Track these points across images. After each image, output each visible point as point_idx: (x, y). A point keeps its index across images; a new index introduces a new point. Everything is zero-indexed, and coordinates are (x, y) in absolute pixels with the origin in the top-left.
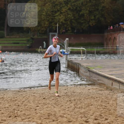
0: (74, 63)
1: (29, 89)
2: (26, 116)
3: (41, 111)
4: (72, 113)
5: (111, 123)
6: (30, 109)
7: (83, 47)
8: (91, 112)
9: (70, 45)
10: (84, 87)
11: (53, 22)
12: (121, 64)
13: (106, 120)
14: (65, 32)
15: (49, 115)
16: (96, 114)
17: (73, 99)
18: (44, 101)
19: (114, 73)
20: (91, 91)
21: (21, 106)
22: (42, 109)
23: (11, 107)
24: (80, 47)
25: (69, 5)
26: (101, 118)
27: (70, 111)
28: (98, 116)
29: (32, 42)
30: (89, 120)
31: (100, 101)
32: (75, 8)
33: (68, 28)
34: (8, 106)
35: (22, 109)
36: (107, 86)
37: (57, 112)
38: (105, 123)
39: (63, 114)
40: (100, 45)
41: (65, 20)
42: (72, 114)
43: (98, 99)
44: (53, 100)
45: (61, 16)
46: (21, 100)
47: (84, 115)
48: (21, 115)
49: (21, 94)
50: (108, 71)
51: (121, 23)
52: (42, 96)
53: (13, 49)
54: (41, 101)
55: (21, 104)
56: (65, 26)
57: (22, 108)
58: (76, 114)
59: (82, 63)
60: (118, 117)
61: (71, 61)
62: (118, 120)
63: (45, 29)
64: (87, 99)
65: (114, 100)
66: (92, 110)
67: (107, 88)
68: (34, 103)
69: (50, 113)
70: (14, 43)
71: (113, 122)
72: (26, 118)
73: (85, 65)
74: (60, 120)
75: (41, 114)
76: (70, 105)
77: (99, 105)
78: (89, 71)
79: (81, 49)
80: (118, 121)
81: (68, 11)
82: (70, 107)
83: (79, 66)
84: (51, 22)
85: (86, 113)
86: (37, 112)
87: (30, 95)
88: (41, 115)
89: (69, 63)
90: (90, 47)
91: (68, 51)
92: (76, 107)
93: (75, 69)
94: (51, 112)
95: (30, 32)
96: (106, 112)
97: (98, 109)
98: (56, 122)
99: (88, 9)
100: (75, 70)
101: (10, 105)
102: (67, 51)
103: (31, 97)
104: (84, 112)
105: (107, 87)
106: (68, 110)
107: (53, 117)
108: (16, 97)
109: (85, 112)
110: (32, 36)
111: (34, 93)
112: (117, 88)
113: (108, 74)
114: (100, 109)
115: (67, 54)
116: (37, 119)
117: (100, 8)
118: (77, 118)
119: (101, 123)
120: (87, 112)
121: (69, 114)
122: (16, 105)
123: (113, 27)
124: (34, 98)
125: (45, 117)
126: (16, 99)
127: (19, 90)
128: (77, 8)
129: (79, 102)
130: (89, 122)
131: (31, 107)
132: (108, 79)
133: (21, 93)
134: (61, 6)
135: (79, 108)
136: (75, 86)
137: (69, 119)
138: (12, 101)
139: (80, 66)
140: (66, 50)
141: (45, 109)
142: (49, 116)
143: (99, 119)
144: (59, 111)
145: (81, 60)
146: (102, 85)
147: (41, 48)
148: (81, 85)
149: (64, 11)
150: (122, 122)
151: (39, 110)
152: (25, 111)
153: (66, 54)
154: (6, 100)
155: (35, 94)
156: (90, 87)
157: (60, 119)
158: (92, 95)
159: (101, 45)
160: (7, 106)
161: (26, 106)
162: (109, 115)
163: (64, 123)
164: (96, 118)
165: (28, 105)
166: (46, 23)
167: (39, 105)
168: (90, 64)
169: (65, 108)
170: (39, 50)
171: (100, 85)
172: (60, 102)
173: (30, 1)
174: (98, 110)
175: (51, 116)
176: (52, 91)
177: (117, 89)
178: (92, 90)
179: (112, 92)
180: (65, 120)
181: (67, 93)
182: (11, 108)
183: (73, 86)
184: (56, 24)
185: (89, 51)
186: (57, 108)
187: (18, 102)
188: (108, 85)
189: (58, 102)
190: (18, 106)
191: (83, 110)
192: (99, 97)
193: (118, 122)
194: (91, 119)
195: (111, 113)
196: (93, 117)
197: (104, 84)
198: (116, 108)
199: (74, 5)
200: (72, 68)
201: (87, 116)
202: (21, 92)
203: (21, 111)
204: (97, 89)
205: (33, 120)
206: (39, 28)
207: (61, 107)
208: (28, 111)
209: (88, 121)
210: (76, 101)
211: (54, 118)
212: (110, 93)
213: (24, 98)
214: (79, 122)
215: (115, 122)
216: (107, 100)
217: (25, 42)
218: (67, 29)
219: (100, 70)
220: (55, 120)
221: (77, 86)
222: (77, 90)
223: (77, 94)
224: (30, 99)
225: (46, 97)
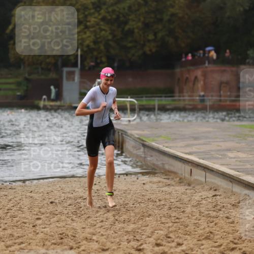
1: (20, 183)
2: (15, 239)
3: (45, 228)
4: (108, 231)
5: (189, 252)
6: (23, 224)
7: (131, 98)
8: (148, 230)
10: (134, 178)
12: (209, 132)
13: (178, 246)
14: (94, 67)
15: (61, 236)
16: (157, 233)
18: (51, 208)
19: (194, 149)
20: (147, 187)
21: (3, 219)
22: (47, 224)
24: (125, 96)
25: (102, 11)
26: (169, 243)
27: (104, 229)
28: (161, 238)
29: (27, 87)
30: (144, 246)
31: (166, 207)
32: (114, 16)
33: (101, 57)
35: (6, 226)
36: (181, 176)
37: (79, 231)
38: (176, 252)
39: (90, 234)
40: (166, 93)
41: (95, 42)
42: (109, 234)
43: (162, 203)
44: (69, 205)
45: (85, 33)
46: (4, 206)
47: (135, 236)
48: (4, 237)
49: (4, 193)
50: (183, 145)
51: (208, 49)
52: (47, 197)
54: (46, 209)
55: (4, 215)
56: (95, 53)
57: (6, 224)
58: (116, 234)
59: (128, 130)
60: (203, 239)
62: (202, 245)
63: (53, 61)
64: (139, 203)
65: (195, 204)
66: (149, 226)
67: (181, 181)
68: (31, 212)
69: (63, 232)
71: (192, 250)
72: (15, 243)
73: (135, 133)
74: (86, 247)
75: (45, 234)
76: (106, 215)
77: (164, 216)
78: (144, 146)
79: (127, 101)
80: (202, 247)
81: (102, 23)
82: (104, 220)
83: (124, 135)
85: (138, 232)
86: (37, 231)
87: (24, 196)
88: (46, 237)
90: (146, 97)
92: (116, 220)
93: (116, 142)
94: (67, 230)
95: (22, 67)
96: (179, 229)
97: (163, 223)
98: (77, 250)
99: (142, 19)
103: (24, 199)
104: (134, 230)
105: (180, 179)
106: (102, 226)
107: (69, 240)
109: (137, 230)
110: (27, 75)
111: (31, 192)
112: (201, 181)
113: (182, 153)
114: (167, 223)
116: (37, 245)
117: (166, 17)
118: (118, 242)
119: (169, 252)
120: (140, 231)
121: (102, 235)
123: (193, 56)
124: (32, 202)
125: (53, 241)
128: (118, 17)
129: (124, 210)
130: (145, 251)
131: (25, 221)
132: (184, 163)
133: (3, 191)
134: (86, 13)
135: (124, 221)
137: (103, 245)
139: (126, 135)
141: (54, 224)
142: (62, 238)
143: (164, 243)
144: (83, 228)
145: (126, 123)
146: (170, 174)
147: (45, 99)
148: (127, 175)
149: (92, 22)
150: (211, 250)
151: (41, 227)
152: (13, 229)
155: (32, 195)
156: (146, 178)
157: (85, 245)
158: (150, 195)
159: (169, 92)
161: (14, 219)
162: (184, 236)
163: (92, 252)
164: (159, 242)
165: (19, 216)
167: (42, 217)
168: (146, 132)
169: (95, 223)
170: (42, 104)
171: (166, 175)
172: (85, 210)
173: (21, 2)
174: (163, 225)
175: (66, 238)
176: (68, 187)
177: (200, 183)
178: (151, 184)
179: (190, 188)
180: (95, 246)
181: (99, 192)
185: (143, 105)
186: (78, 223)
188: (182, 174)
189: (81, 209)
191: (131, 227)
192: (165, 199)
193: (203, 249)
194: (149, 243)
195: (188, 231)
196: (151, 240)
197: (175, 173)
198: (200, 221)
199: (114, 11)
201: (139, 239)
202: (5, 190)
203: (4, 229)
204: (159, 182)
205: (29, 247)
207: (86, 219)
208: (18, 230)
209: (141, 247)
211: (72, 244)
212: (187, 191)
213: (11, 202)
214: (124, 251)
215: (196, 250)
216: (181, 206)
217: (13, 87)
218: (99, 61)
219: (166, 145)
220: (75, 246)
221: (119, 177)
222: (120, 184)
223: (119, 193)
224: (23, 204)
225: (56, 199)
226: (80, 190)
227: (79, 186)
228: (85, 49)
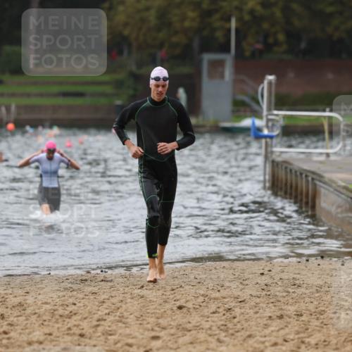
0: (296, 172)
1: (122, 271)
6: (127, 348)
7: (331, 111)
9: (281, 102)
10: (335, 263)
11: (216, 11)
14: (261, 52)
17: (291, 309)
18: (179, 318)
21: (90, 338)
22: (171, 348)
23: (53, 341)
29: (135, 89)
33: (276, 33)
34: (42, 338)
41: (265, 4)
44: (214, 313)
46: (90, 313)
49: (90, 289)
52: (172, 296)
53: (61, 115)
54: (170, 319)
55: (91, 331)
56: (265, 26)
59: (325, 172)
61: (285, 165)
63: (184, 41)
68: (141, 324)
70: (65, 95)
73: (339, 177)
76: (282, 332)
79: (325, 117)
82: (280, 341)
83: (318, 183)
84: (209, 13)
87: (128, 296)
89: (276, 169)
91: (273, 125)
92: (303, 342)
93: (301, 194)
95: (126, 52)
100: (301, 200)
101: (50, 334)
102: (270, 124)
103: (129, 300)
108: (71, 300)
110: (134, 68)
111: (142, 287)
115: (271, 137)
122: (74, 334)
124: (143, 306)
126: (72, 308)
127: (82, 275)
129: (317, 323)
131: (130, 341)
133: (89, 285)
135: (317, 344)
136: (299, 260)
138: (57, 317)
139: (320, 181)
140: (265, 119)
141: (184, 347)
145: (323, 158)
148: (322, 257)
153: (266, 137)
154: (35, 313)
155: (144, 292)
160: (38, 335)
161: (109, 337)
165: (120, 331)
166: (191, 14)
167: (162, 334)
169: (262, 346)
172: (243, 322)
176: (211, 279)
181: (270, 288)
182: (54, 343)
183: (295, 260)
184: (229, 20)
186: (230, 347)
187: (81, 323)
189: (236, 320)
190: (82, 335)
200: (289, 191)
202: (93, 284)
206: (162, 35)
207: (245, 340)
210: (303, 318)
213: (105, 305)
217: (107, 89)
218: (271, 40)
221: (307, 260)
222: (310, 275)
223: (307, 291)
224: (126, 310)
225: (187, 301)
226: (233, 285)
227: (232, 277)
228: (247, 17)
